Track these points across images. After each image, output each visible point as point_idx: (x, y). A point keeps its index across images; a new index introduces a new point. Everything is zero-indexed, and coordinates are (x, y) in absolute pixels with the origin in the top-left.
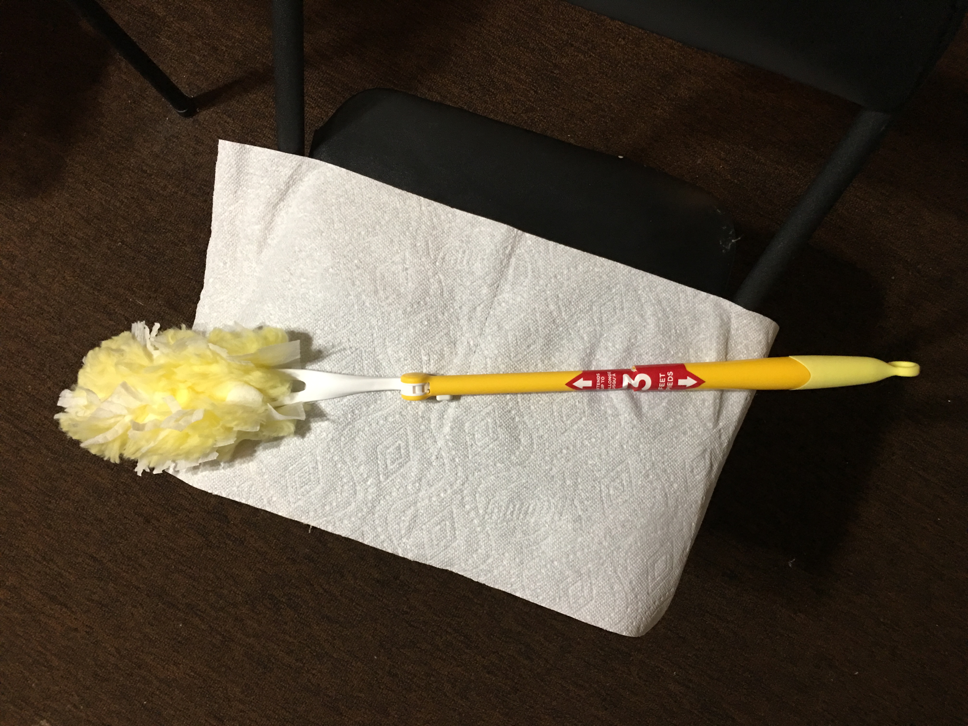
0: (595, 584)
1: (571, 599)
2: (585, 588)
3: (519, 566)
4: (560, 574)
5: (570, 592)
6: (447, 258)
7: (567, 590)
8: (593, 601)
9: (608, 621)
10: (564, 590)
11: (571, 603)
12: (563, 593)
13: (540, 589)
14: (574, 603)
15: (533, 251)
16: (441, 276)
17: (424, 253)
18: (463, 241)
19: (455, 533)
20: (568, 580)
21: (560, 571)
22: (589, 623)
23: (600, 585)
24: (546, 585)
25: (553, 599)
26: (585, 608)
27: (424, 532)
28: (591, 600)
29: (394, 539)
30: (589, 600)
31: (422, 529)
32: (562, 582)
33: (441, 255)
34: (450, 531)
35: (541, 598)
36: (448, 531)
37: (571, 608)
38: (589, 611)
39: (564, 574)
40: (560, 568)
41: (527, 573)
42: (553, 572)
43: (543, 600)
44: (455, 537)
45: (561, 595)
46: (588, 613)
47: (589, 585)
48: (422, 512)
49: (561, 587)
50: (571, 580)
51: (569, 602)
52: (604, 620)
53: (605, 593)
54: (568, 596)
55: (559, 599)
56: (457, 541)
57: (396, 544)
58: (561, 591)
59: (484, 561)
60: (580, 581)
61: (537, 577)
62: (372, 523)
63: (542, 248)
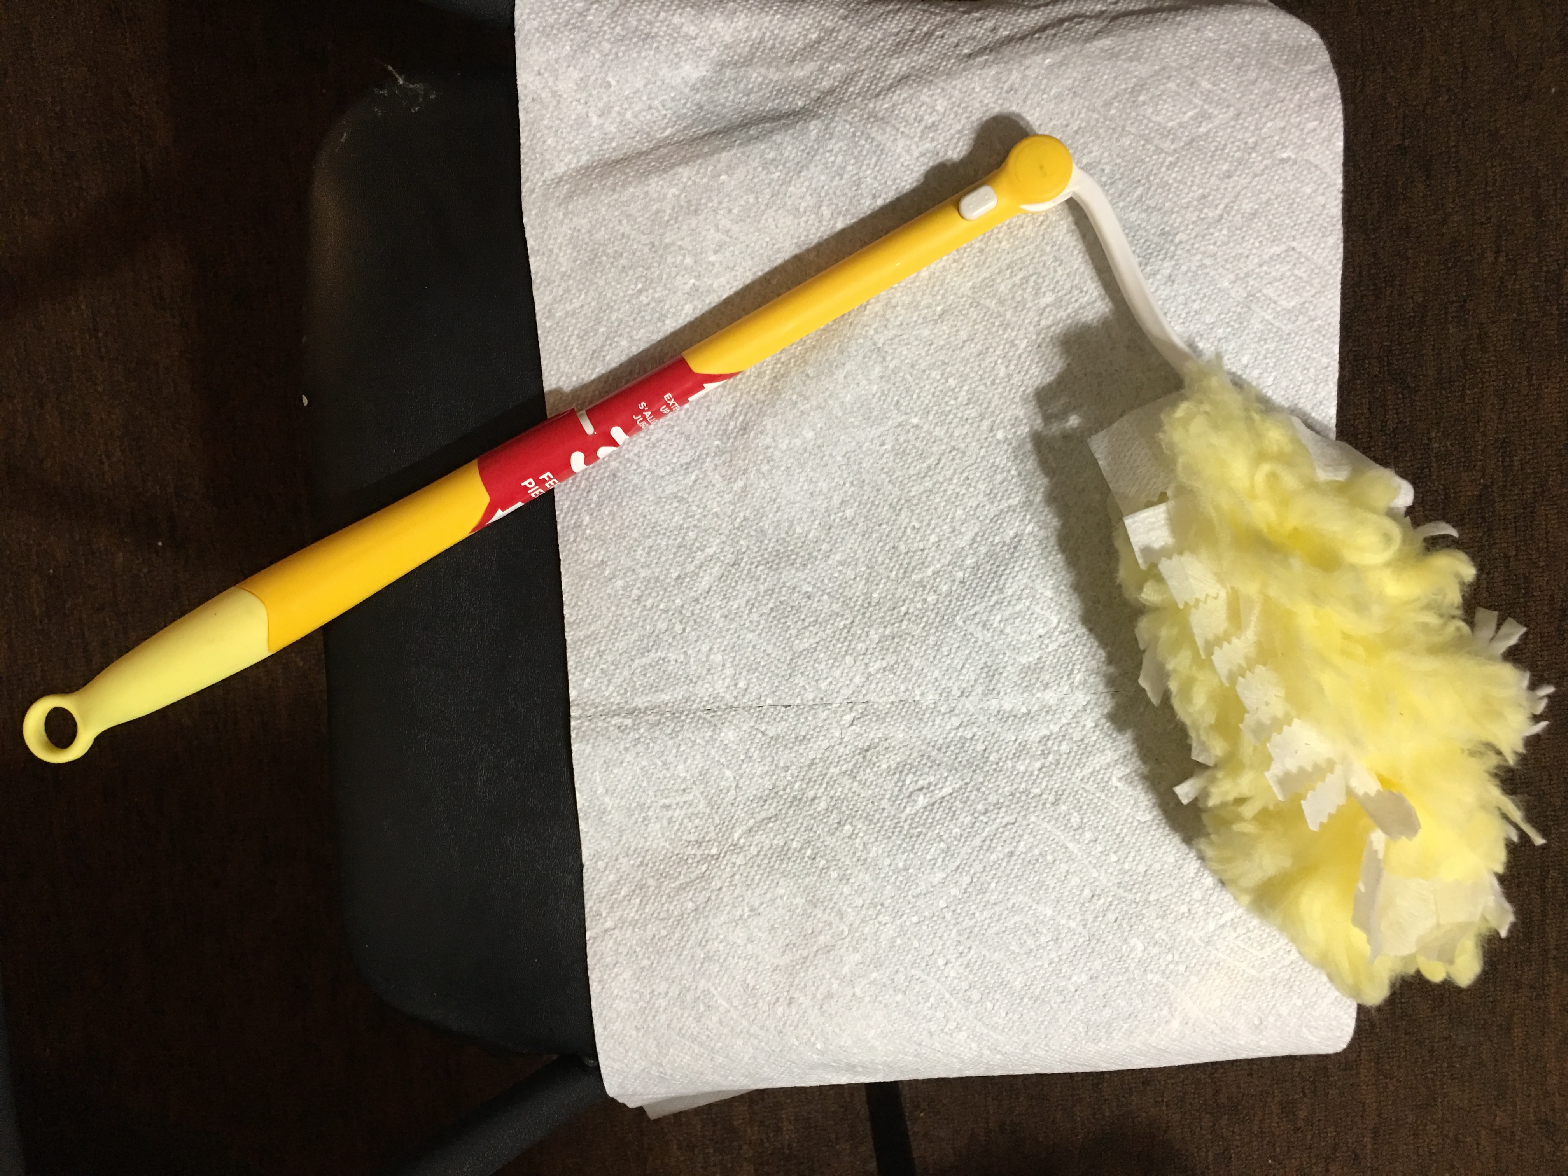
5: (1293, 303)
6: (692, 838)
7: (1289, 311)
8: (1294, 244)
10: (1293, 318)
11: (1313, 291)
12: (1301, 317)
13: (1308, 369)
14: (1312, 285)
15: (604, 666)
16: (736, 836)
17: (704, 889)
18: (644, 819)
33: (690, 851)
53: (1269, 225)
54: (1304, 303)
55: (1313, 320)
58: (1298, 323)
63: (589, 652)
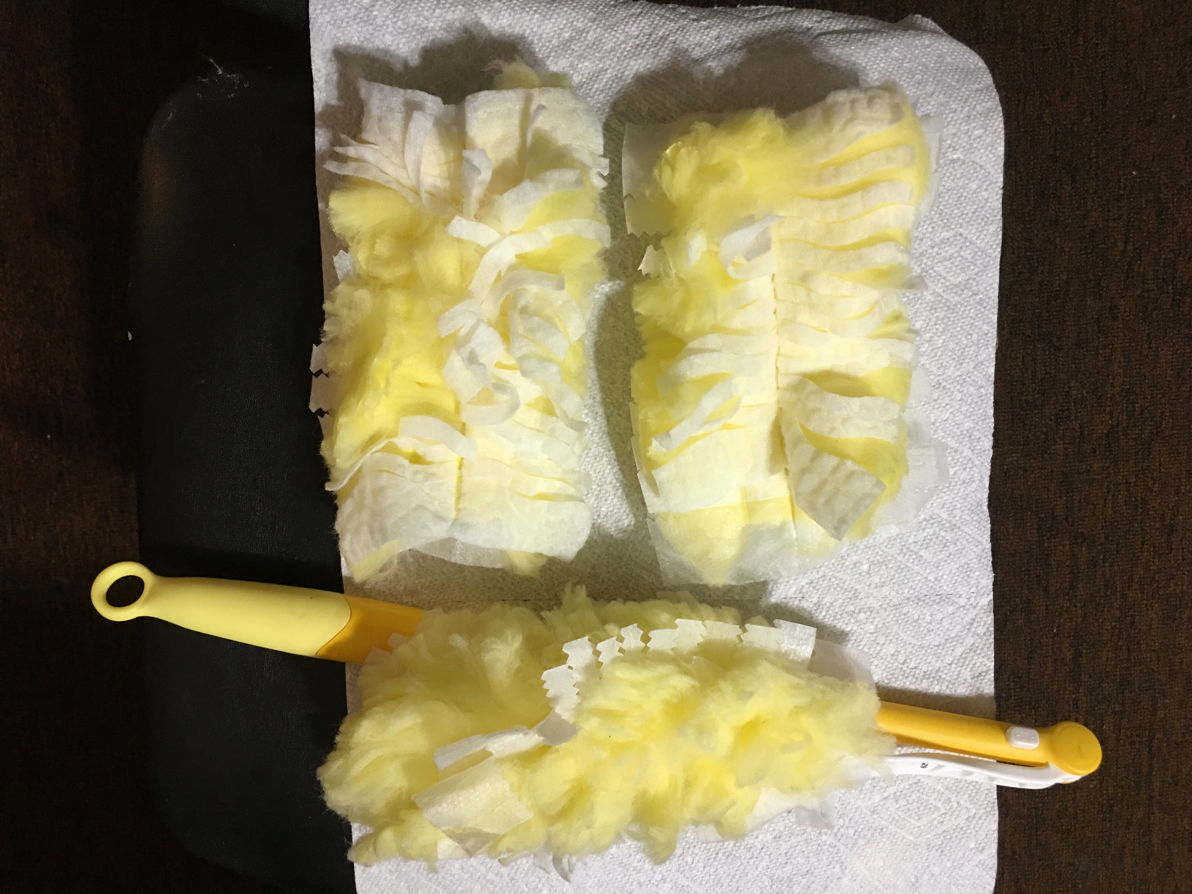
0: (932, 239)
1: (970, 272)
2: (944, 254)
3: (944, 387)
4: (936, 309)
5: (959, 279)
7: (956, 286)
8: (961, 230)
9: (986, 190)
10: (960, 292)
11: (977, 270)
12: (966, 291)
13: (971, 335)
14: (975, 265)
19: (925, 519)
20: (940, 291)
21: (931, 310)
22: (1001, 225)
23: (930, 230)
24: (962, 327)
25: (981, 305)
26: (979, 242)
27: (940, 574)
28: (961, 234)
29: (967, 619)
30: (963, 240)
31: (936, 579)
32: (947, 300)
34: (924, 529)
35: (985, 328)
36: (925, 534)
37: (985, 267)
38: (981, 232)
39: (933, 302)
40: (925, 314)
41: (952, 369)
42: (936, 324)
43: (988, 323)
44: (931, 517)
45: (971, 293)
46: (985, 232)
47: (936, 249)
48: (906, 591)
49: (957, 298)
50: (940, 285)
51: (976, 274)
52: (987, 200)
53: (940, 214)
54: (969, 280)
55: (976, 294)
56: (937, 511)
57: (975, 612)
58: (963, 296)
59: (956, 451)
60: (936, 269)
61: (954, 348)
62: (954, 666)
